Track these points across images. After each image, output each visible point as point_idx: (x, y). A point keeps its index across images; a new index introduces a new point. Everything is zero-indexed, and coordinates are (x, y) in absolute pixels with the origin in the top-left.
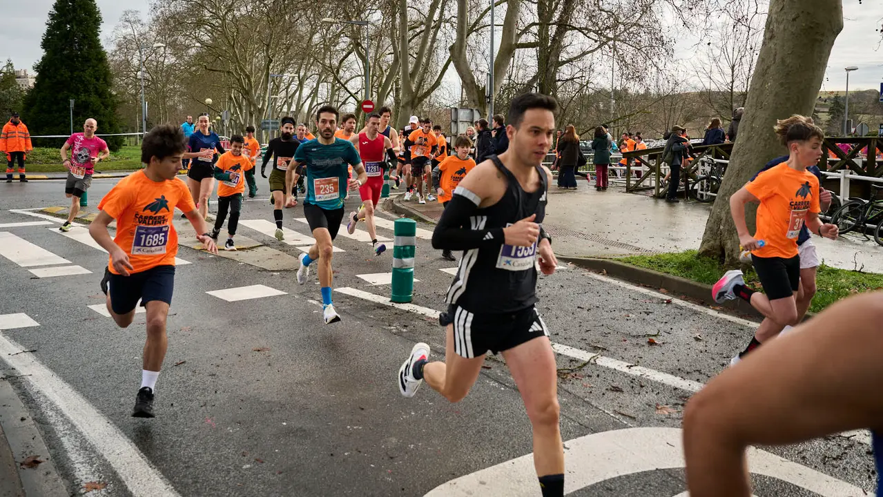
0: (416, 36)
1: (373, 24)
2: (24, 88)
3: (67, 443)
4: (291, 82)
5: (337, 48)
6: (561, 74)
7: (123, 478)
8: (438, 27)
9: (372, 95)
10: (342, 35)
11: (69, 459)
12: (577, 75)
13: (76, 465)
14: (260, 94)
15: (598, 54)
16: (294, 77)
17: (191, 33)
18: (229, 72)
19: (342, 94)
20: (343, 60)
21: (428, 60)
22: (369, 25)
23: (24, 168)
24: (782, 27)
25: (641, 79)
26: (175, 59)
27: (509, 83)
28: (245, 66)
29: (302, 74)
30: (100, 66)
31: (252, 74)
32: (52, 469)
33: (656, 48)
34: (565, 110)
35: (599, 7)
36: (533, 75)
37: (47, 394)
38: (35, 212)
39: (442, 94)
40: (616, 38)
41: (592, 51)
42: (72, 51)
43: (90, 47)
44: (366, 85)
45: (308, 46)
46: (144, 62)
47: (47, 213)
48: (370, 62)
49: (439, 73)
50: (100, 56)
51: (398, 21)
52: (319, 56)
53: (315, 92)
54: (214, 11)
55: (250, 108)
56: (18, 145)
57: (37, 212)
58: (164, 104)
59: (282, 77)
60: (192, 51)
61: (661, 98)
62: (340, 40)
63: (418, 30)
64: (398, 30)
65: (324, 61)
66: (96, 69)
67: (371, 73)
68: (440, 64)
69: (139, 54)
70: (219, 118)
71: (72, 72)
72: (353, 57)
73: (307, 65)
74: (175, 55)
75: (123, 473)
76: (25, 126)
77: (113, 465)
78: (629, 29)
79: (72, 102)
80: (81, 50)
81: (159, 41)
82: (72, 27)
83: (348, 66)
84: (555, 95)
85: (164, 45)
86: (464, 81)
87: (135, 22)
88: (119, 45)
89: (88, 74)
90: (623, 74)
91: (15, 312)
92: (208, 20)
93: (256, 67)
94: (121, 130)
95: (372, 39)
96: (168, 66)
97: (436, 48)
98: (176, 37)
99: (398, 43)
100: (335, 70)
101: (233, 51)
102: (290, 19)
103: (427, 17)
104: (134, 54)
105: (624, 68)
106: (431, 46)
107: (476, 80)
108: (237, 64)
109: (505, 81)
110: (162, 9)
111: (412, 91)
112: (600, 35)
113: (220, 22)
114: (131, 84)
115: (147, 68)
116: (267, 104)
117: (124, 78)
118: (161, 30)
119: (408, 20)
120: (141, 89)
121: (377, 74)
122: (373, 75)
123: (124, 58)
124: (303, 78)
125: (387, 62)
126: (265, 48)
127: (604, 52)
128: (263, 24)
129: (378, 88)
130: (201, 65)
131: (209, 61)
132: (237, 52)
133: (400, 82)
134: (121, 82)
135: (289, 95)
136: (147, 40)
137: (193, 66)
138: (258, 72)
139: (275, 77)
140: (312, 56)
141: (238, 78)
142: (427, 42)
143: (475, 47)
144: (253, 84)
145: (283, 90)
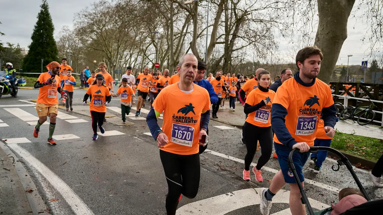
0: (176, 38)
1: (160, 33)
2: (24, 55)
3: (43, 184)
5: (146, 42)
6: (233, 55)
7: (65, 198)
8: (185, 35)
9: (158, 61)
10: (147, 37)
11: (44, 190)
12: (239, 56)
13: (47, 193)
14: (115, 59)
15: (248, 47)
17: (89, 35)
18: (103, 51)
19: (147, 60)
20: (147, 47)
21: (181, 48)
22: (158, 34)
24: (322, 36)
25: (265, 57)
26: (82, 45)
27: (213, 58)
28: (109, 48)
29: (131, 52)
30: (53, 47)
31: (112, 51)
32: (38, 194)
33: (272, 46)
34: (234, 69)
35: (249, 28)
36: (222, 55)
37: (35, 167)
38: (28, 101)
40: (256, 41)
41: (246, 46)
42: (43, 41)
43: (50, 39)
44: (156, 58)
45: (134, 41)
46: (70, 46)
47: (33, 102)
48: (158, 48)
50: (53, 43)
51: (169, 33)
52: (138, 46)
53: (136, 60)
54: (98, 27)
55: (111, 65)
59: (123, 53)
60: (89, 42)
61: (273, 66)
62: (147, 39)
63: (177, 36)
64: (170, 36)
65: (140, 47)
66: (52, 48)
68: (186, 49)
69: (68, 43)
71: (42, 49)
72: (152, 46)
73: (133, 49)
74: (82, 43)
75: (64, 196)
77: (61, 193)
78: (261, 38)
79: (42, 60)
80: (46, 40)
81: (76, 38)
82: (43, 31)
83: (149, 50)
84: (230, 63)
85: (78, 39)
87: (67, 30)
88: (61, 39)
89: (48, 50)
90: (258, 55)
91: (22, 137)
92: (95, 30)
93: (113, 49)
95: (159, 39)
96: (79, 47)
97: (184, 43)
98: (83, 36)
99: (169, 41)
100: (144, 51)
101: (105, 42)
102: (127, 30)
103: (181, 31)
104: (66, 43)
105: (259, 53)
106: (183, 42)
107: (200, 56)
108: (106, 47)
109: (211, 57)
110: (78, 25)
111: (174, 60)
112: (249, 40)
113: (100, 31)
114: (65, 54)
115: (72, 48)
116: (117, 63)
117: (62, 52)
118: (77, 33)
119: (174, 32)
120: (69, 56)
121: (161, 53)
122: (159, 53)
123: (62, 44)
124: (132, 54)
125: (165, 48)
126: (117, 42)
127: (251, 47)
128: (116, 32)
129: (161, 59)
130: (92, 47)
131: (96, 46)
132: (106, 43)
133: (169, 56)
134: (61, 54)
135: (126, 60)
136: (72, 37)
137: (90, 48)
138: (114, 51)
139: (121, 53)
140: (136, 45)
141: (107, 53)
142: (180, 41)
143: (200, 43)
144: (112, 56)
145: (124, 58)
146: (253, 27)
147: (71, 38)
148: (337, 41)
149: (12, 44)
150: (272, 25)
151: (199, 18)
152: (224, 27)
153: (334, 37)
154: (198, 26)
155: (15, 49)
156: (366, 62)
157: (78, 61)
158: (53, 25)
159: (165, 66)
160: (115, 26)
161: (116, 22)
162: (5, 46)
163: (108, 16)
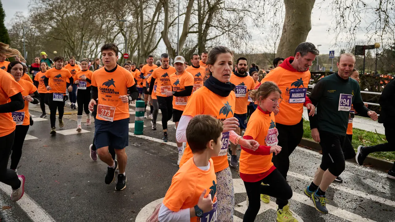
0: (147, 27)
1: (128, 21)
4: (93, 45)
5: (113, 31)
6: (207, 45)
8: (156, 24)
9: (128, 52)
10: (115, 26)
12: (213, 45)
14: (78, 50)
15: (222, 36)
16: (94, 43)
17: (47, 23)
18: (64, 40)
20: (115, 37)
21: (152, 37)
22: (127, 22)
24: (289, 28)
26: (40, 33)
27: (186, 48)
28: (72, 37)
29: (97, 42)
30: (4, 36)
33: (245, 35)
35: (222, 17)
36: (196, 45)
39: (158, 52)
40: (229, 31)
41: (220, 36)
44: (125, 48)
45: (100, 30)
46: (25, 34)
48: (127, 37)
49: (157, 43)
50: (4, 31)
51: (139, 21)
52: (105, 35)
54: (58, 13)
58: (34, 53)
59: (88, 43)
60: (48, 30)
62: (114, 28)
63: (148, 25)
64: (140, 24)
65: (107, 36)
67: (128, 42)
68: (157, 39)
69: (23, 31)
72: (120, 35)
73: (99, 38)
74: (39, 32)
78: (234, 27)
81: (32, 25)
85: (35, 27)
86: (167, 47)
87: (21, 17)
88: (13, 27)
90: (232, 45)
92: (55, 17)
93: (77, 38)
95: (128, 28)
96: (36, 37)
97: (156, 32)
98: (40, 24)
99: (139, 30)
100: (112, 41)
101: (66, 31)
102: (92, 18)
103: (152, 19)
104: (20, 31)
105: (233, 43)
106: (154, 31)
107: (172, 46)
108: (68, 37)
109: (184, 47)
110: (34, 11)
111: (145, 50)
112: (223, 29)
113: (61, 18)
115: (27, 37)
116: (81, 54)
117: (15, 41)
118: (33, 21)
119: (144, 20)
120: (24, 46)
121: (130, 43)
122: (128, 43)
123: (15, 32)
125: (135, 38)
126: (81, 30)
127: (224, 36)
128: (80, 20)
129: (130, 49)
130: (52, 37)
131: (55, 35)
132: (68, 31)
133: (140, 46)
134: (14, 43)
135: (92, 51)
136: (27, 25)
137: (49, 37)
138: (78, 41)
139: (85, 43)
140: (102, 34)
141: (69, 42)
142: (151, 30)
143: (172, 32)
144: (75, 45)
145: (89, 48)
146: (226, 17)
147: (26, 25)
148: (302, 32)
150: (245, 14)
151: (170, 6)
152: (197, 16)
153: (300, 28)
154: (169, 14)
156: (333, 52)
157: (35, 51)
158: (3, 11)
159: (135, 57)
160: (78, 13)
161: (79, 8)
163: (70, 2)
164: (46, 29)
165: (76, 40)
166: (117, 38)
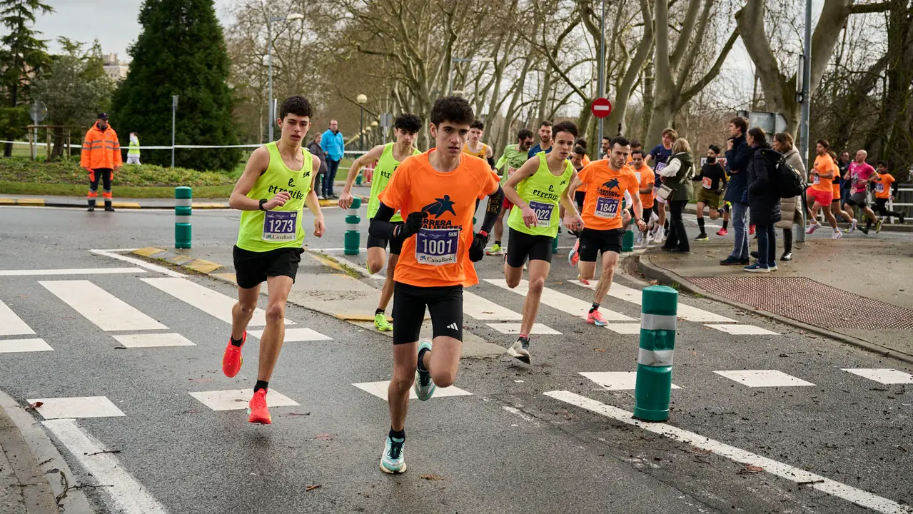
2: (114, 79)
5: (556, 17)
9: (608, 90)
14: (436, 88)
16: (487, 63)
18: (392, 55)
19: (560, 88)
20: (562, 37)
21: (700, 34)
23: (111, 191)
26: (316, 36)
27: (837, 71)
28: (415, 46)
29: (500, 57)
30: (214, 48)
31: (426, 58)
36: (879, 57)
38: (123, 254)
39: (721, 89)
42: (177, 25)
43: (201, 21)
44: (599, 76)
45: (510, 14)
46: (273, 42)
47: (139, 257)
48: (606, 37)
49: (718, 56)
50: (215, 35)
52: (527, 31)
53: (519, 86)
55: (422, 110)
56: (104, 159)
57: (125, 255)
59: (469, 62)
60: (341, 25)
65: (534, 38)
66: (208, 51)
67: (607, 56)
69: (266, 30)
70: (375, 123)
71: (176, 56)
72: (580, 30)
73: (507, 44)
74: (316, 30)
76: (113, 131)
79: (175, 98)
80: (189, 24)
81: (295, 11)
83: (571, 45)
85: (302, 16)
86: (759, 68)
88: (240, 18)
89: (198, 58)
91: (94, 395)
93: (431, 47)
94: (238, 139)
96: (306, 46)
97: (714, 15)
98: (319, 4)
99: (651, 7)
100: (552, 51)
101: (399, 23)
104: (259, 30)
106: (706, 11)
107: (779, 66)
108: (404, 44)
109: (830, 67)
111: (673, 83)
114: (254, 73)
115: (277, 50)
117: (245, 65)
120: (268, 80)
121: (618, 56)
122: (611, 59)
123: (245, 35)
124: (502, 64)
125: (633, 38)
126: (446, 19)
129: (617, 80)
130: (353, 46)
131: (364, 39)
132: (405, 25)
133: (653, 70)
134: (242, 71)
135: (480, 90)
136: (279, 9)
137: (342, 47)
138: (435, 55)
139: (460, 62)
140: (516, 29)
141: (406, 64)
142: (699, 7)
143: (780, 13)
144: (426, 73)
145: (471, 82)
147: (276, 10)
149: (75, 45)
155: (85, 61)
162: (54, 49)
164: (336, 20)
165: (428, 55)
166: (567, 40)
